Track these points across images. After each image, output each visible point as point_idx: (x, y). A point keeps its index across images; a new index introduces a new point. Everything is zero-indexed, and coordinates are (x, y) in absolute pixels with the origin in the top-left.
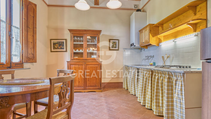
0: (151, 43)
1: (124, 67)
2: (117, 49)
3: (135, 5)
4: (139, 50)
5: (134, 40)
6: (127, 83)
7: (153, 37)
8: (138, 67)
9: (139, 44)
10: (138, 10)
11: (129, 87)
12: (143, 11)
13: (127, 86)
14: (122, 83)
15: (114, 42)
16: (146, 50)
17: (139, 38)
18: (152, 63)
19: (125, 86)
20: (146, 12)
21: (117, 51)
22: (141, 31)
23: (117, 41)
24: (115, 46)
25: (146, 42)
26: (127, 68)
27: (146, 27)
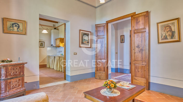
0: (60, 46)
1: (47, 56)
2: (43, 47)
3: (54, 25)
4: (56, 48)
5: (53, 43)
6: (49, 64)
7: (61, 43)
8: (55, 56)
9: (55, 45)
10: (55, 29)
11: (50, 66)
12: (58, 30)
13: (49, 66)
14: (46, 65)
15: (42, 43)
16: (59, 48)
17: (55, 43)
18: (61, 54)
19: (48, 66)
20: (59, 30)
21: (44, 48)
22: (56, 39)
23: (43, 43)
24: (42, 45)
25: (58, 45)
26: (49, 57)
27: (58, 39)
